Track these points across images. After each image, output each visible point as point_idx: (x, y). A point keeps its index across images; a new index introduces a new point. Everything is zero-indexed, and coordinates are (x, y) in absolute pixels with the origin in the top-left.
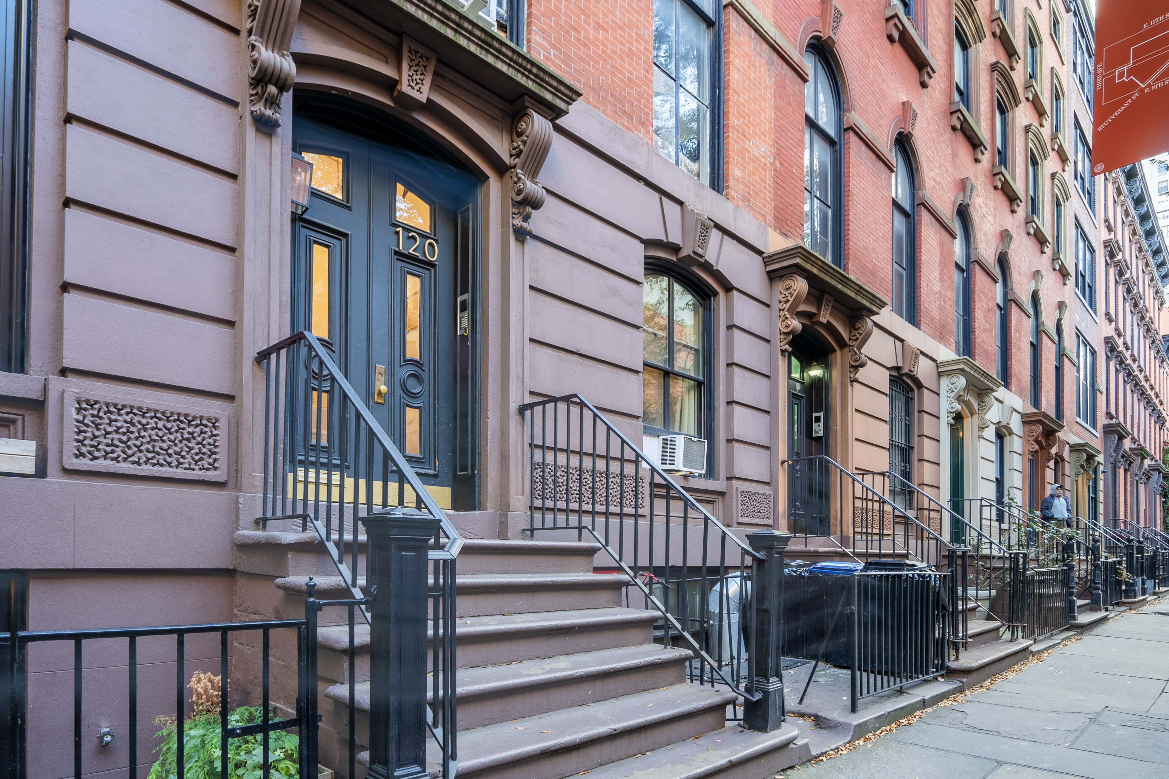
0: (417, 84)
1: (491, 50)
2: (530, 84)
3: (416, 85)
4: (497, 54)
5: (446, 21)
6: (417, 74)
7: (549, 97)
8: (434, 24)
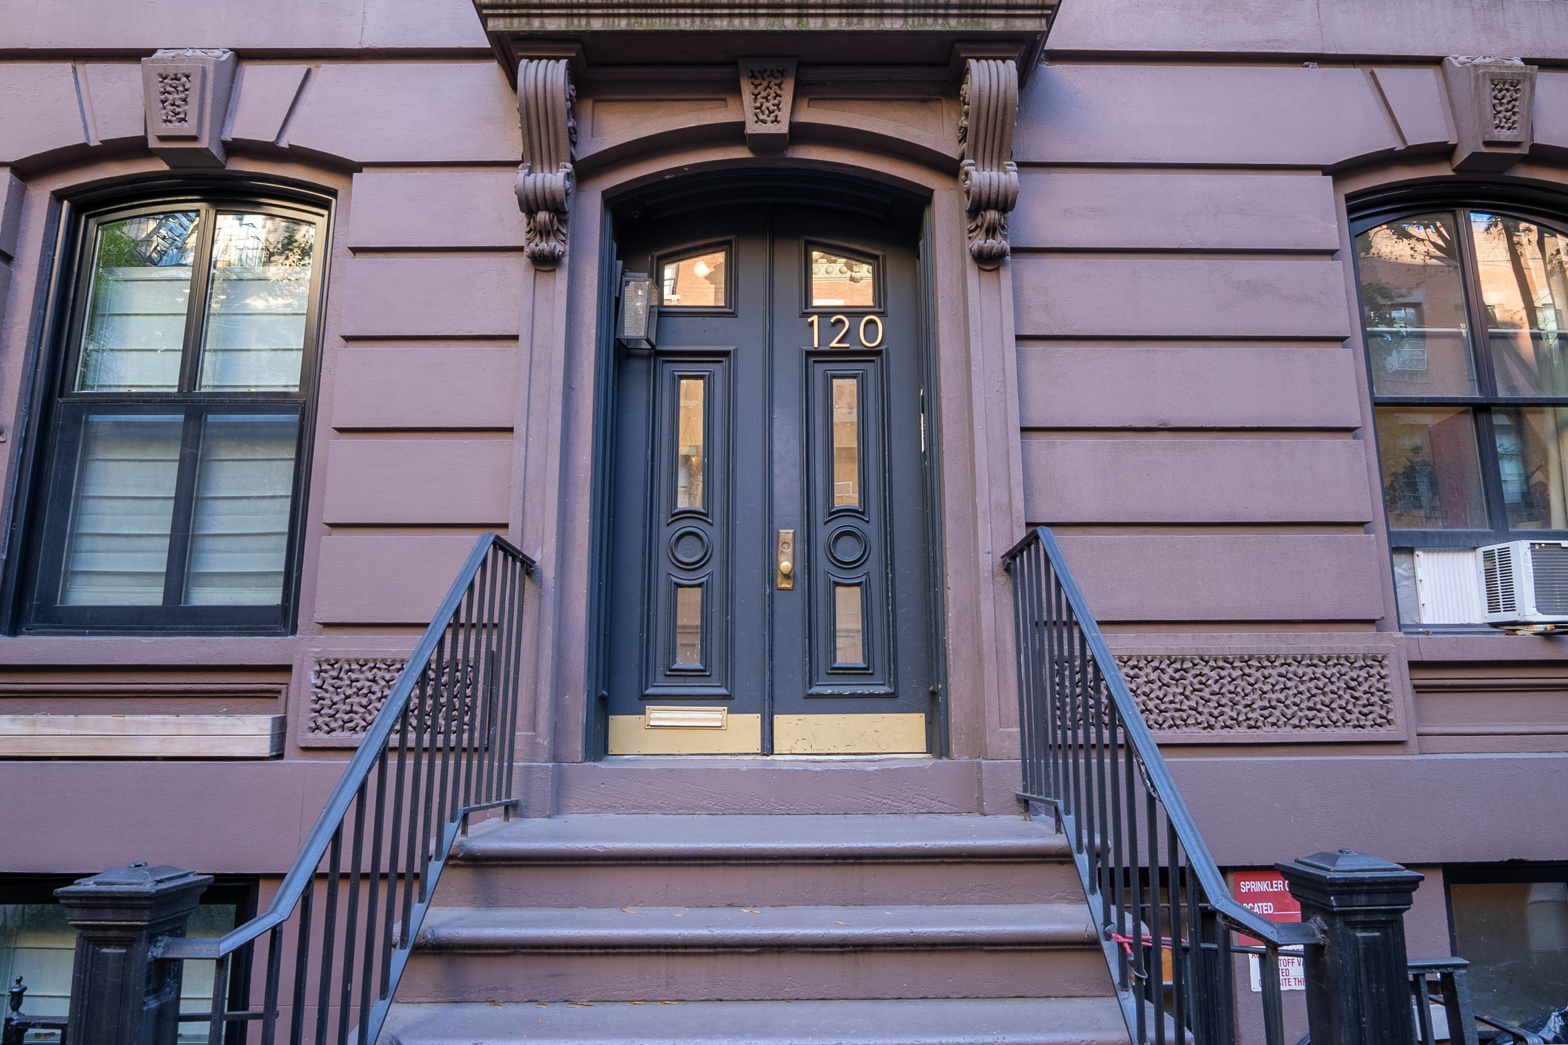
0: (771, 112)
1: (867, 11)
2: (954, 24)
3: (768, 116)
4: (878, 11)
5: (779, 11)
6: (768, 101)
7: (996, 25)
8: (762, 24)
